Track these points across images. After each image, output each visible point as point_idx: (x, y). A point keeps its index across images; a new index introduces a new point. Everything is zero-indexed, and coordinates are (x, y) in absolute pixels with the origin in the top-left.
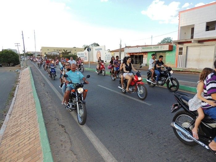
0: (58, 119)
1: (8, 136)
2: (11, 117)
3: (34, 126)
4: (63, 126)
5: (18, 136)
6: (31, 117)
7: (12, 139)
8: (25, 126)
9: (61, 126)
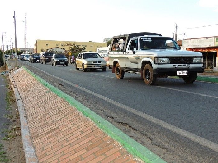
0: (112, 118)
1: (40, 135)
2: (30, 119)
4: (125, 124)
5: (58, 133)
6: (67, 114)
7: (51, 137)
8: (64, 123)
9: (120, 123)
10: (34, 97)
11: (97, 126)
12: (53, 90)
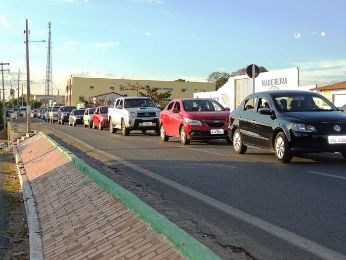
2: (47, 237)
6: (121, 229)
8: (114, 246)
9: (229, 248)
10: (58, 194)
11: (178, 252)
12: (96, 180)
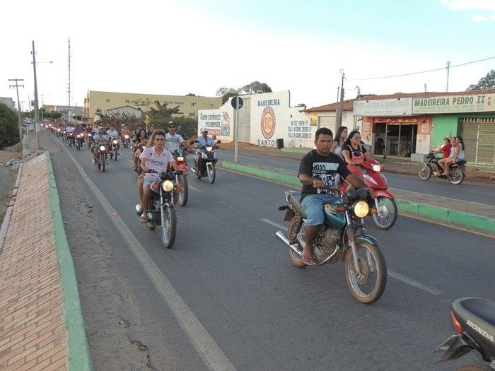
0: (128, 324)
3: (54, 337)
4: (143, 347)
5: (3, 366)
8: (25, 338)
9: (135, 344)
10: (25, 241)
